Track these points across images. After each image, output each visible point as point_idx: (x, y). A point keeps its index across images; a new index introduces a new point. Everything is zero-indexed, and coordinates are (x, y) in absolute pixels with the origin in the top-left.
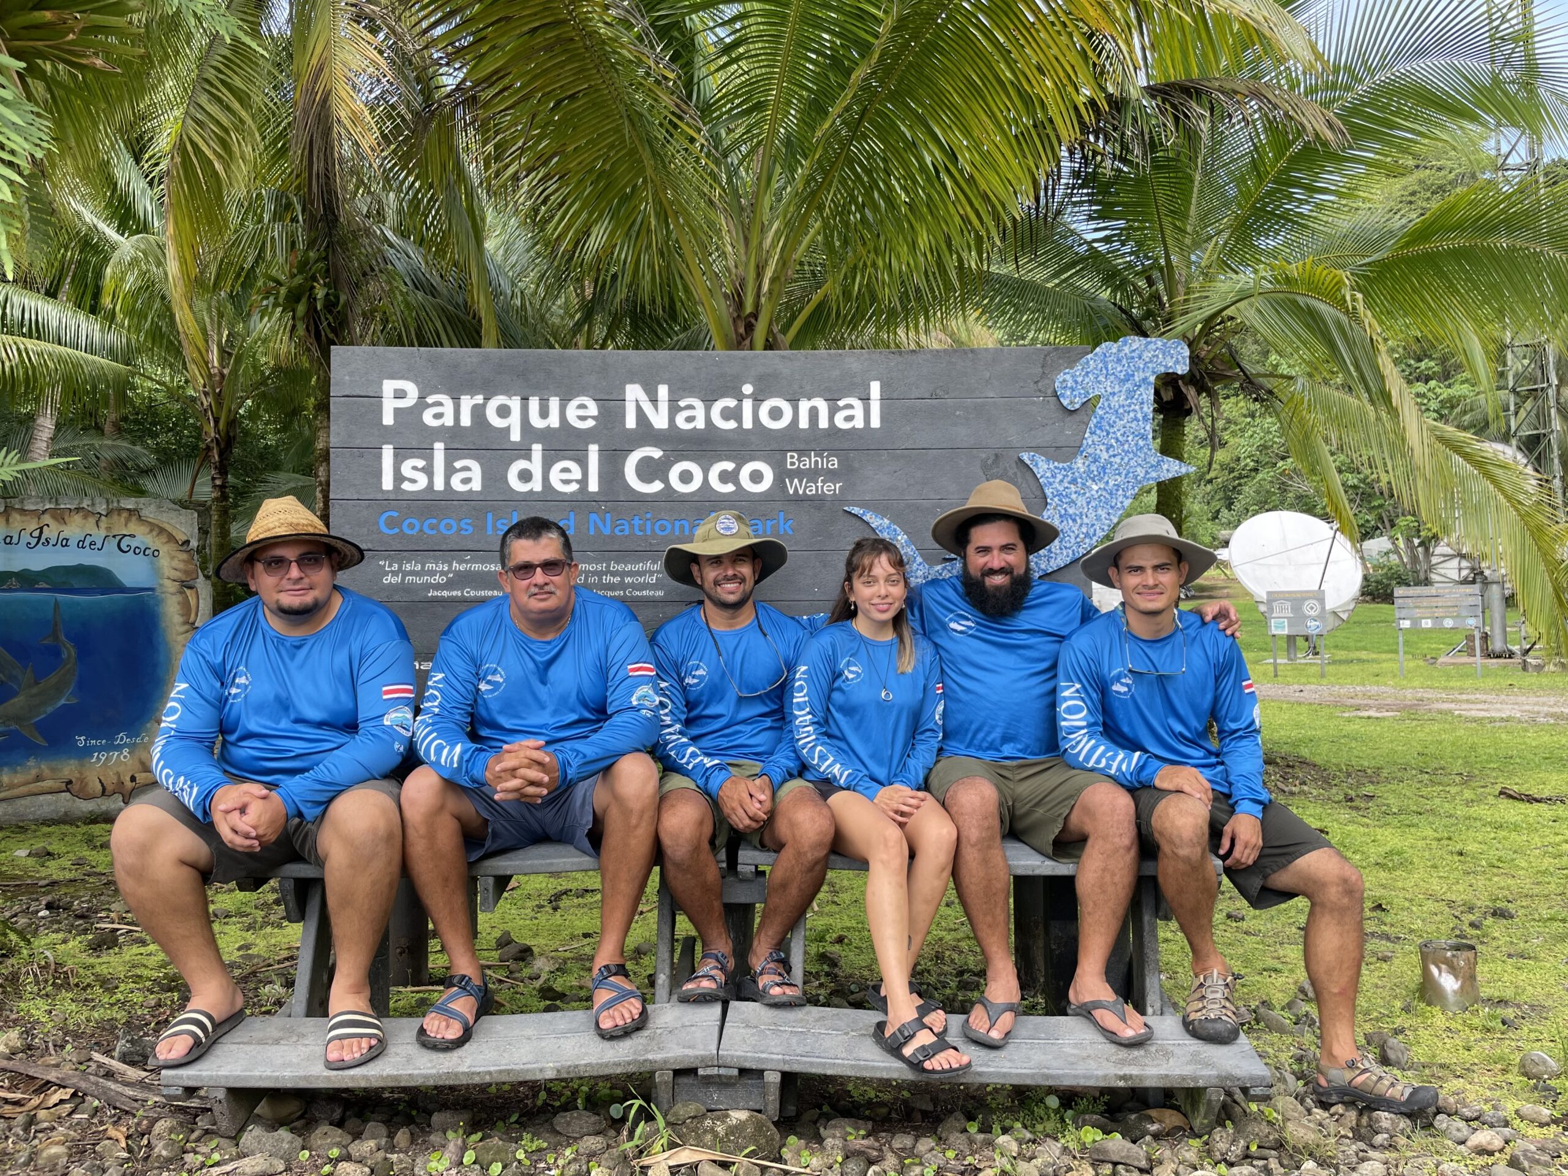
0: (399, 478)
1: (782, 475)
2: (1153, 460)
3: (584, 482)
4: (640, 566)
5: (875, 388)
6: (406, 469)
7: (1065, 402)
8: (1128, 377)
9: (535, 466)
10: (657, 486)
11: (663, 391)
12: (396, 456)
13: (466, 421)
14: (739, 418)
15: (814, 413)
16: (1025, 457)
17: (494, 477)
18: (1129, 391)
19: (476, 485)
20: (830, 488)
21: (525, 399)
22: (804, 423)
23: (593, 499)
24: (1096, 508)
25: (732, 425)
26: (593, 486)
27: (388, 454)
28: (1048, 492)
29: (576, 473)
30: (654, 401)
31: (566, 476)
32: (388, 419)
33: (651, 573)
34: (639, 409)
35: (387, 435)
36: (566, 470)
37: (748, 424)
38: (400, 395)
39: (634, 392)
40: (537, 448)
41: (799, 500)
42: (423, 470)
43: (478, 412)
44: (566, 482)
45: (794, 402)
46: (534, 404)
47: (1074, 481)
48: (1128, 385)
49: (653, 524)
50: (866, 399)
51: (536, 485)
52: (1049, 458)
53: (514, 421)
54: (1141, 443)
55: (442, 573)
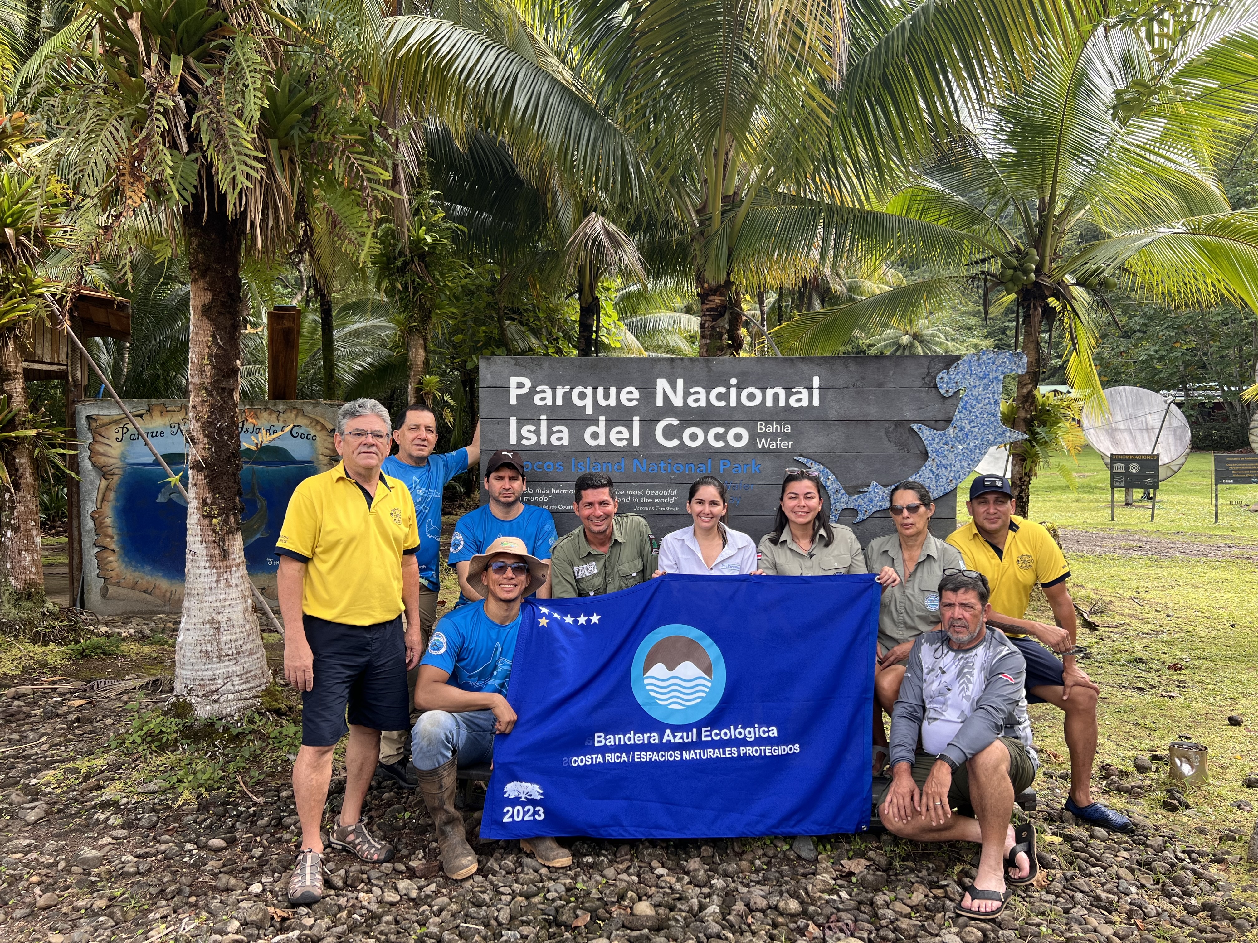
0: (520, 437)
1: (754, 436)
2: (1000, 430)
3: (630, 439)
4: (664, 493)
5: (816, 381)
6: (524, 432)
7: (942, 392)
8: (986, 375)
9: (601, 429)
10: (675, 443)
11: (680, 383)
12: (518, 424)
13: (559, 402)
14: (728, 401)
15: (776, 396)
16: (915, 427)
17: (577, 437)
18: (985, 385)
19: (566, 442)
20: (786, 445)
21: (595, 389)
22: (769, 403)
23: (636, 450)
24: (960, 461)
25: (723, 404)
26: (636, 442)
27: (513, 422)
28: (929, 449)
29: (626, 434)
30: (674, 389)
31: (619, 436)
32: (513, 401)
33: (671, 497)
34: (665, 394)
35: (513, 410)
36: (620, 432)
37: (733, 403)
38: (520, 386)
39: (662, 384)
40: (602, 418)
41: (765, 452)
42: (534, 432)
43: (567, 396)
44: (620, 440)
45: (763, 390)
46: (601, 391)
47: (946, 443)
48: (985, 381)
49: (672, 467)
50: (810, 388)
51: (602, 442)
52: (931, 427)
53: (588, 402)
54: (993, 419)
55: (546, 495)
